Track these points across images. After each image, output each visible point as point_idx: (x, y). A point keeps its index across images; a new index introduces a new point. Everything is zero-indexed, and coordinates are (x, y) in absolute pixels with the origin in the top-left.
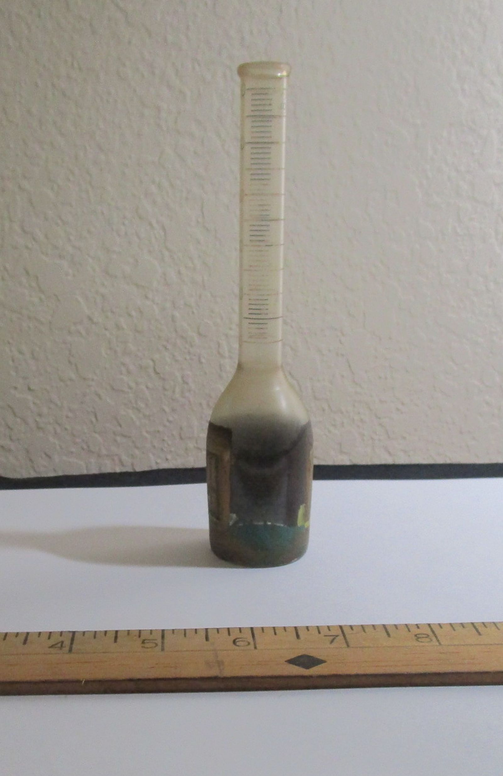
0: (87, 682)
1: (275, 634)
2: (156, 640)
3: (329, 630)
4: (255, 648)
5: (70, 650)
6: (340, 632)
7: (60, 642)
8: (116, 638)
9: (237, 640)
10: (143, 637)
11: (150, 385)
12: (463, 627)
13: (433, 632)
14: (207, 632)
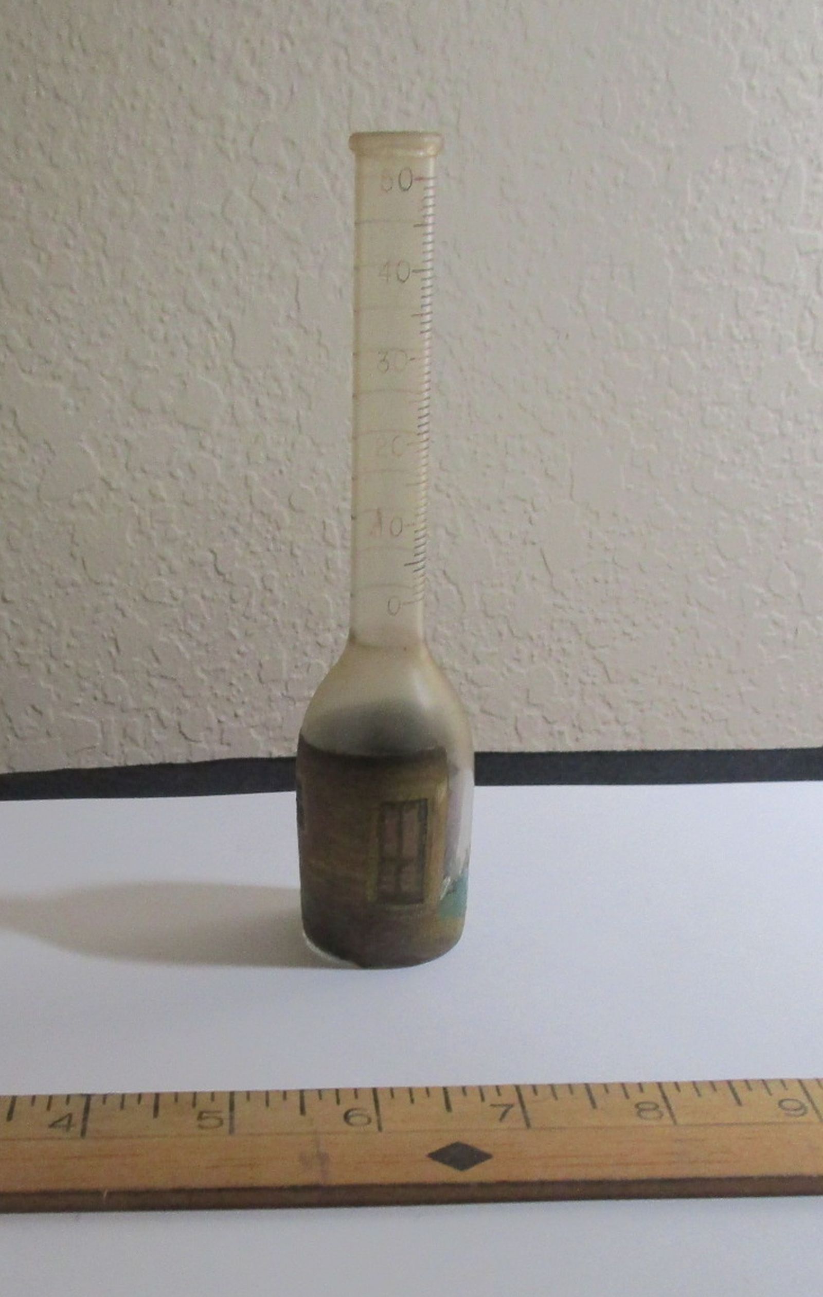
0: (111, 1194)
1: (412, 1101)
2: (219, 1112)
3: (499, 1094)
4: (380, 1128)
5: (83, 1131)
6: (514, 1099)
8: (156, 1108)
10: (199, 1107)
11: (208, 593)
12: (715, 1089)
13: (665, 1098)
14: (302, 1098)
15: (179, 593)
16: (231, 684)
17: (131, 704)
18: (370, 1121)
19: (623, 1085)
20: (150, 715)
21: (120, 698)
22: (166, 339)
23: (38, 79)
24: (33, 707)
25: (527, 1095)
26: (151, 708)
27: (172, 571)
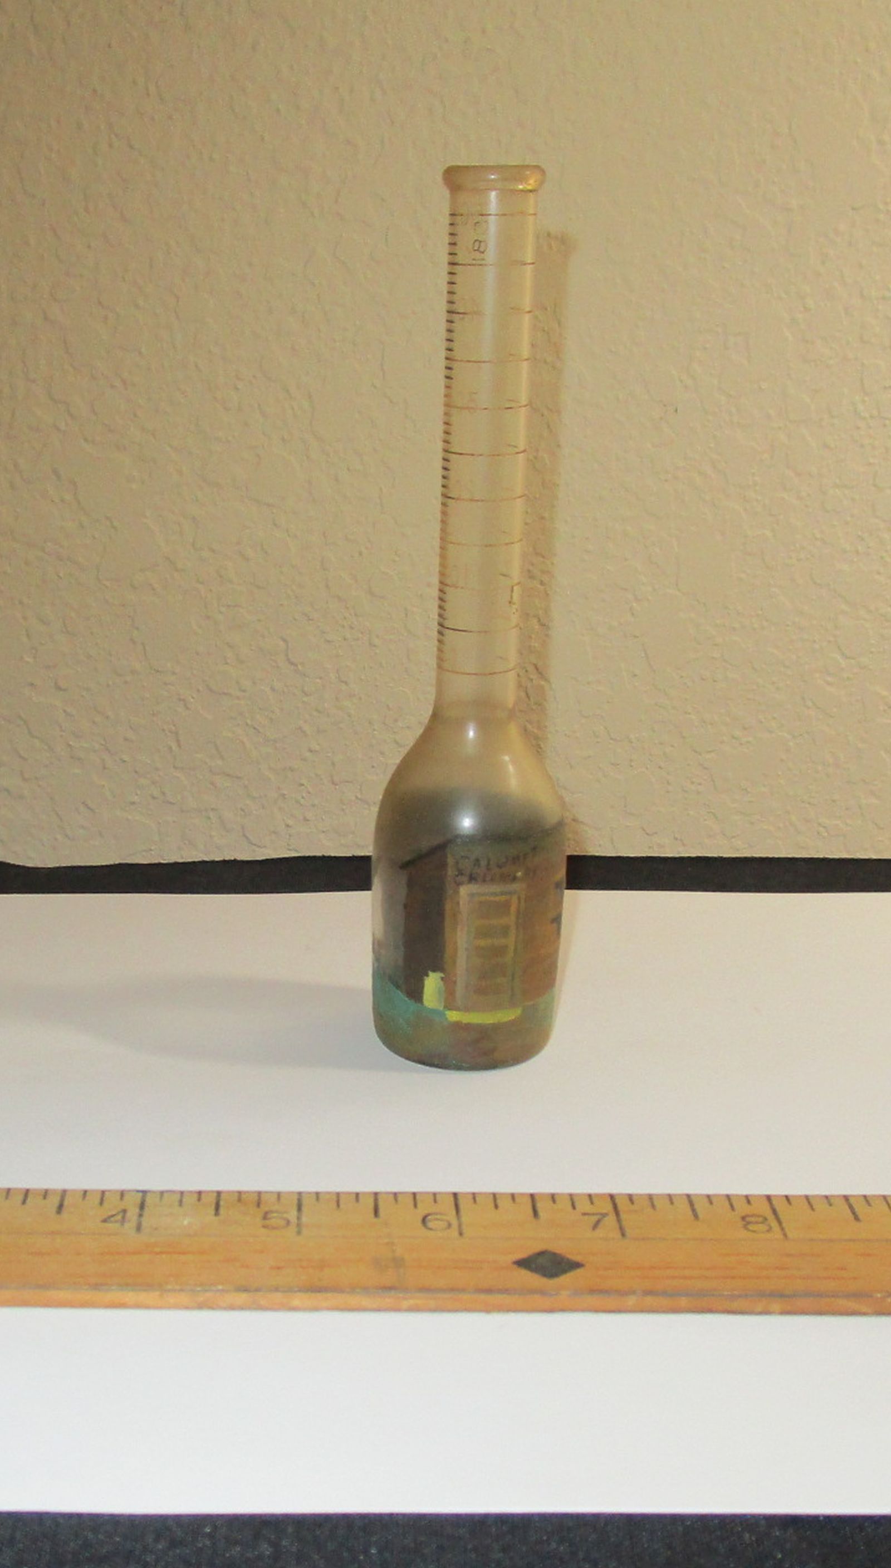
1: (496, 1207)
2: (286, 1212)
4: (461, 1234)
5: (139, 1228)
6: (608, 1207)
7: (120, 1212)
8: (217, 1205)
9: (431, 1217)
10: (264, 1208)
12: (831, 1204)
13: (774, 1212)
14: (376, 1200)
18: (449, 1225)
19: (729, 1196)
25: (623, 1205)
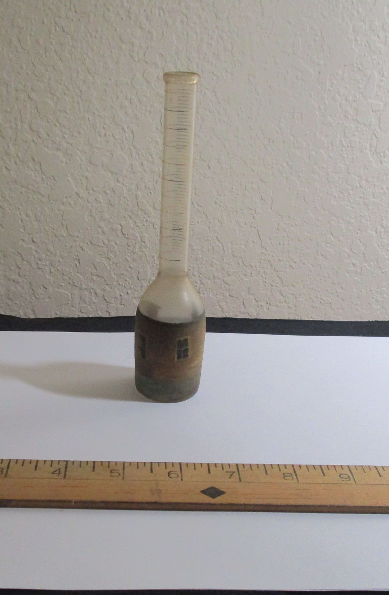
0: (76, 502)
1: (195, 469)
2: (119, 470)
3: (230, 467)
4: (182, 480)
5: (65, 476)
6: (235, 470)
7: (57, 470)
8: (94, 468)
9: (171, 473)
10: (111, 468)
11: (118, 242)
12: (315, 468)
13: (295, 471)
14: (152, 465)
15: (106, 242)
16: (126, 280)
17: (84, 286)
18: (178, 476)
19: (278, 465)
20: (92, 291)
21: (80, 284)
22: (105, 135)
23: (56, 23)
24: (43, 286)
25: (240, 468)
26: (92, 289)
27: (103, 232)
